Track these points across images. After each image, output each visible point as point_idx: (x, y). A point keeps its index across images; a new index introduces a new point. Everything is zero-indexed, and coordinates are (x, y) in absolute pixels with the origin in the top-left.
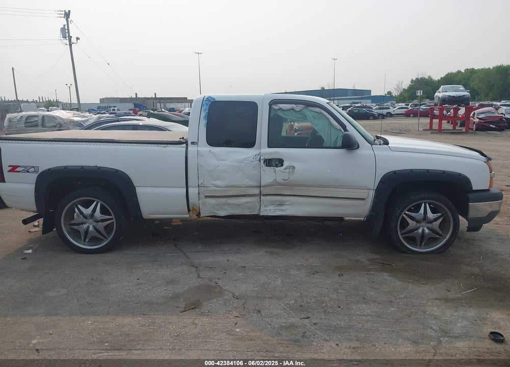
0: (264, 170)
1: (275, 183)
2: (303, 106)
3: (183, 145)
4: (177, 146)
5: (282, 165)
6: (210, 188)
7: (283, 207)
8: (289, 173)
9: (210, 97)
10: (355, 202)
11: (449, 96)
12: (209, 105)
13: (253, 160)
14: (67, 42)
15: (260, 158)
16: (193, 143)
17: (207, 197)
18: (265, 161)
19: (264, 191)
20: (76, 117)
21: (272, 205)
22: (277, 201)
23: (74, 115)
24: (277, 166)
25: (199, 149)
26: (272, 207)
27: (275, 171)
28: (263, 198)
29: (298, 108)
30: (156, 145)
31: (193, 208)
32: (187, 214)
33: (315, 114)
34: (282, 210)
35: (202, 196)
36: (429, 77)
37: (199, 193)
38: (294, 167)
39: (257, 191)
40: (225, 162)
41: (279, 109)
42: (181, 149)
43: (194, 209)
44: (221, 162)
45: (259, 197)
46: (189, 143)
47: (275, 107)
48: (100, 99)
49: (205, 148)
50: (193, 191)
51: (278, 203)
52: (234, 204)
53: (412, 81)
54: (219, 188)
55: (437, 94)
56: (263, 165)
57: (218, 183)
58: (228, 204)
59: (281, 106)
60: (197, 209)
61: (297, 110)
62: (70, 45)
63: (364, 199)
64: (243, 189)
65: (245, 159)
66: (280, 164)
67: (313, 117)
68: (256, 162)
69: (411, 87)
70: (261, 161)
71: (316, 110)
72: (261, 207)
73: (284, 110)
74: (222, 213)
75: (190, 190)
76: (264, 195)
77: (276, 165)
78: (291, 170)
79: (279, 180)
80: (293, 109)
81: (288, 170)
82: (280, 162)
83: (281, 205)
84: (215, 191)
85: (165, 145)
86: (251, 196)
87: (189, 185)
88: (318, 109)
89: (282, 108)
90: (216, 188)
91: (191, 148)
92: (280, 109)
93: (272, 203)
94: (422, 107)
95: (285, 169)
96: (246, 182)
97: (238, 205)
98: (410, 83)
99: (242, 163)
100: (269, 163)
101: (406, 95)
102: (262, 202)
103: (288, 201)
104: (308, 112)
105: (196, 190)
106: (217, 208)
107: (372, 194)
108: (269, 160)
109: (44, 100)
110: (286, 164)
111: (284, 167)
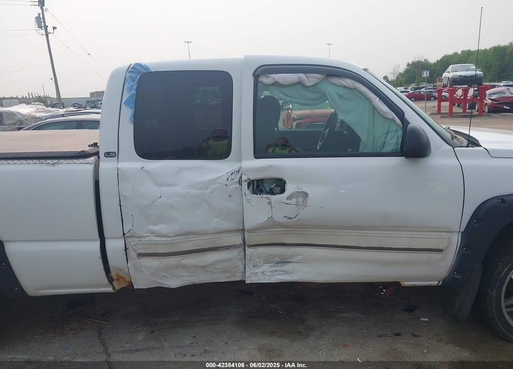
0: (249, 202)
1: (271, 224)
2: (319, 76)
3: (88, 160)
4: (77, 161)
5: (283, 191)
6: (147, 239)
7: (288, 267)
8: (297, 205)
9: (139, 65)
10: (424, 256)
11: (460, 76)
12: (137, 80)
13: (228, 183)
14: (43, 32)
15: (241, 178)
16: (108, 155)
17: (140, 255)
18: (251, 183)
19: (250, 240)
20: (39, 112)
21: (268, 263)
22: (275, 256)
23: (38, 111)
24: (272, 192)
25: (119, 166)
26: (266, 268)
27: (269, 203)
28: (249, 251)
29: (310, 80)
30: (37, 161)
31: (117, 275)
32: (107, 286)
33: (342, 91)
34: (286, 272)
35: (132, 254)
36: (426, 60)
37: (126, 249)
38: (306, 195)
39: (238, 240)
40: (172, 188)
41: (273, 84)
42: (85, 167)
43: (119, 278)
44: (164, 188)
45: (241, 249)
46: (102, 155)
47: (264, 79)
48: (90, 93)
49: (132, 164)
50: (114, 246)
51: (278, 259)
52: (196, 267)
53: (408, 65)
54: (164, 239)
55: (445, 75)
56: (248, 192)
57: (161, 228)
58: (184, 267)
59: (278, 77)
60: (124, 276)
61: (309, 84)
62: (47, 35)
63: (440, 251)
64: (209, 237)
65: (212, 182)
66: (278, 189)
67: (339, 96)
68: (233, 186)
69: (407, 71)
70: (243, 184)
71: (345, 83)
72: (247, 269)
73: (283, 86)
74: (173, 283)
75: (109, 244)
76: (250, 246)
77: (271, 190)
78: (301, 199)
79: (279, 217)
80: (300, 83)
81: (294, 201)
82: (279, 185)
83: (284, 261)
84: (157, 244)
85: (55, 161)
86: (228, 248)
87: (106, 235)
88: (349, 81)
89: (279, 81)
90: (157, 239)
91: (106, 165)
92: (276, 84)
93: (268, 260)
94: (423, 90)
95: (289, 198)
96: (216, 223)
97: (203, 267)
98: (406, 67)
99: (207, 189)
100: (258, 187)
101: (403, 79)
102: (247, 258)
103: (297, 255)
104: (330, 88)
105: (120, 243)
106: (163, 274)
107: (456, 239)
108: (258, 181)
109: (34, 96)
110: (290, 188)
111: (287, 193)
